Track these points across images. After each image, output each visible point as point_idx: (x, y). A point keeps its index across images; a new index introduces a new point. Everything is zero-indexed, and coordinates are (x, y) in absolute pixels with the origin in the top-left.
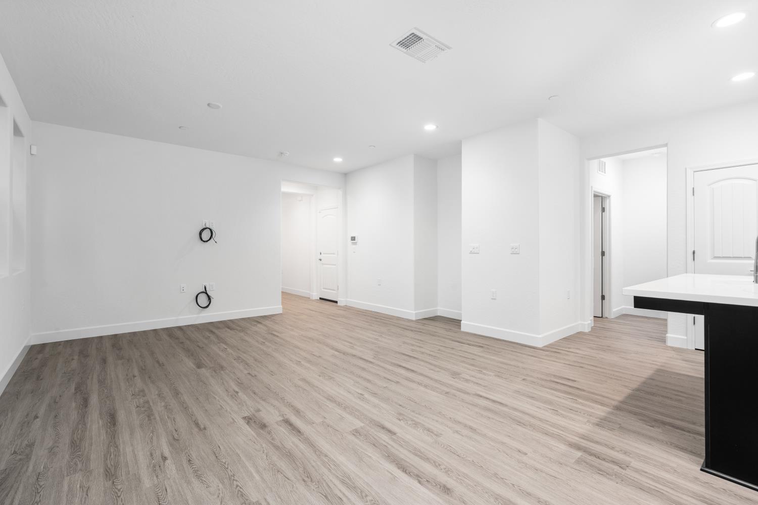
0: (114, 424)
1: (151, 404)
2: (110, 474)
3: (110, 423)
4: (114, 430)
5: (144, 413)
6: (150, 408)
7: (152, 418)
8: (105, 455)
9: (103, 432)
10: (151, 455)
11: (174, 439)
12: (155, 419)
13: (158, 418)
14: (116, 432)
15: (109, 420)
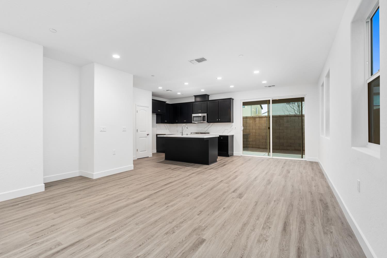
0: (285, 223)
1: (263, 225)
2: (291, 205)
3: (287, 225)
4: (286, 220)
5: (270, 221)
6: (265, 223)
7: (268, 217)
8: (292, 211)
9: (291, 221)
10: (278, 204)
11: (268, 204)
12: (267, 215)
13: (266, 215)
14: (286, 218)
15: (287, 227)
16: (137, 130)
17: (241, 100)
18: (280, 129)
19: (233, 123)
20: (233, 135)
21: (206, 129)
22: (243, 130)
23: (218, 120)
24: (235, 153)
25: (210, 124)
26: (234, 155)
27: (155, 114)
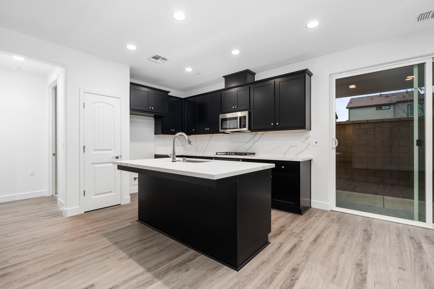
16: (84, 147)
17: (330, 75)
18: (400, 146)
19: (311, 132)
20: (310, 160)
21: (249, 145)
22: (338, 149)
23: (275, 124)
24: (316, 203)
25: (256, 134)
26: (313, 206)
27: (153, 115)
